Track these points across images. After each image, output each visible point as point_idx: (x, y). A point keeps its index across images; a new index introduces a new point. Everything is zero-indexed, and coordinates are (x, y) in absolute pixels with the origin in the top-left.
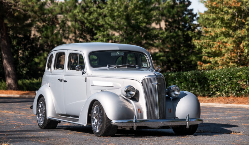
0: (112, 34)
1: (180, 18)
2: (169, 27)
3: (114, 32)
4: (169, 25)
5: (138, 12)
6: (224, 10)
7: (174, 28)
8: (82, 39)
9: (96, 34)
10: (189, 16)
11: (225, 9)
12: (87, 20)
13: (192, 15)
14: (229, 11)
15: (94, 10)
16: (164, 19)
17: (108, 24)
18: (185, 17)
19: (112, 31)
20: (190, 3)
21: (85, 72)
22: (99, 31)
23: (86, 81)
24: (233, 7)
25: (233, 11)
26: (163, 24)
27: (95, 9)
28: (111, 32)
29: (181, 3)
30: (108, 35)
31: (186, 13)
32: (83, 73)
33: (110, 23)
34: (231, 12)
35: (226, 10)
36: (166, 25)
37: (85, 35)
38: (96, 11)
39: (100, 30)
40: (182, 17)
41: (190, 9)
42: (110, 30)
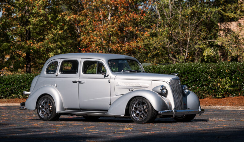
21: (108, 76)
23: (110, 83)
32: (105, 76)
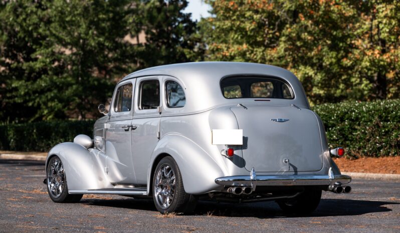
0: (60, 52)
1: (169, 28)
2: (151, 42)
3: (63, 49)
4: (151, 39)
5: (104, 16)
6: (246, 16)
7: (160, 44)
8: (9, 59)
9: (34, 51)
10: (185, 25)
11: (248, 14)
12: (22, 27)
13: (189, 23)
14: (255, 17)
15: (32, 12)
16: (144, 29)
17: (54, 35)
18: (178, 25)
19: (60, 47)
20: (185, 4)
22: (38, 46)
24: (260, 10)
25: (261, 17)
26: (142, 38)
27: (35, 9)
28: (57, 48)
29: (171, 3)
30: (53, 53)
31: (180, 19)
33: (57, 34)
34: (258, 18)
35: (250, 16)
36: (147, 38)
37: (15, 52)
38: (36, 13)
39: (41, 45)
40: (174, 26)
41: (187, 14)
42: (57, 46)
